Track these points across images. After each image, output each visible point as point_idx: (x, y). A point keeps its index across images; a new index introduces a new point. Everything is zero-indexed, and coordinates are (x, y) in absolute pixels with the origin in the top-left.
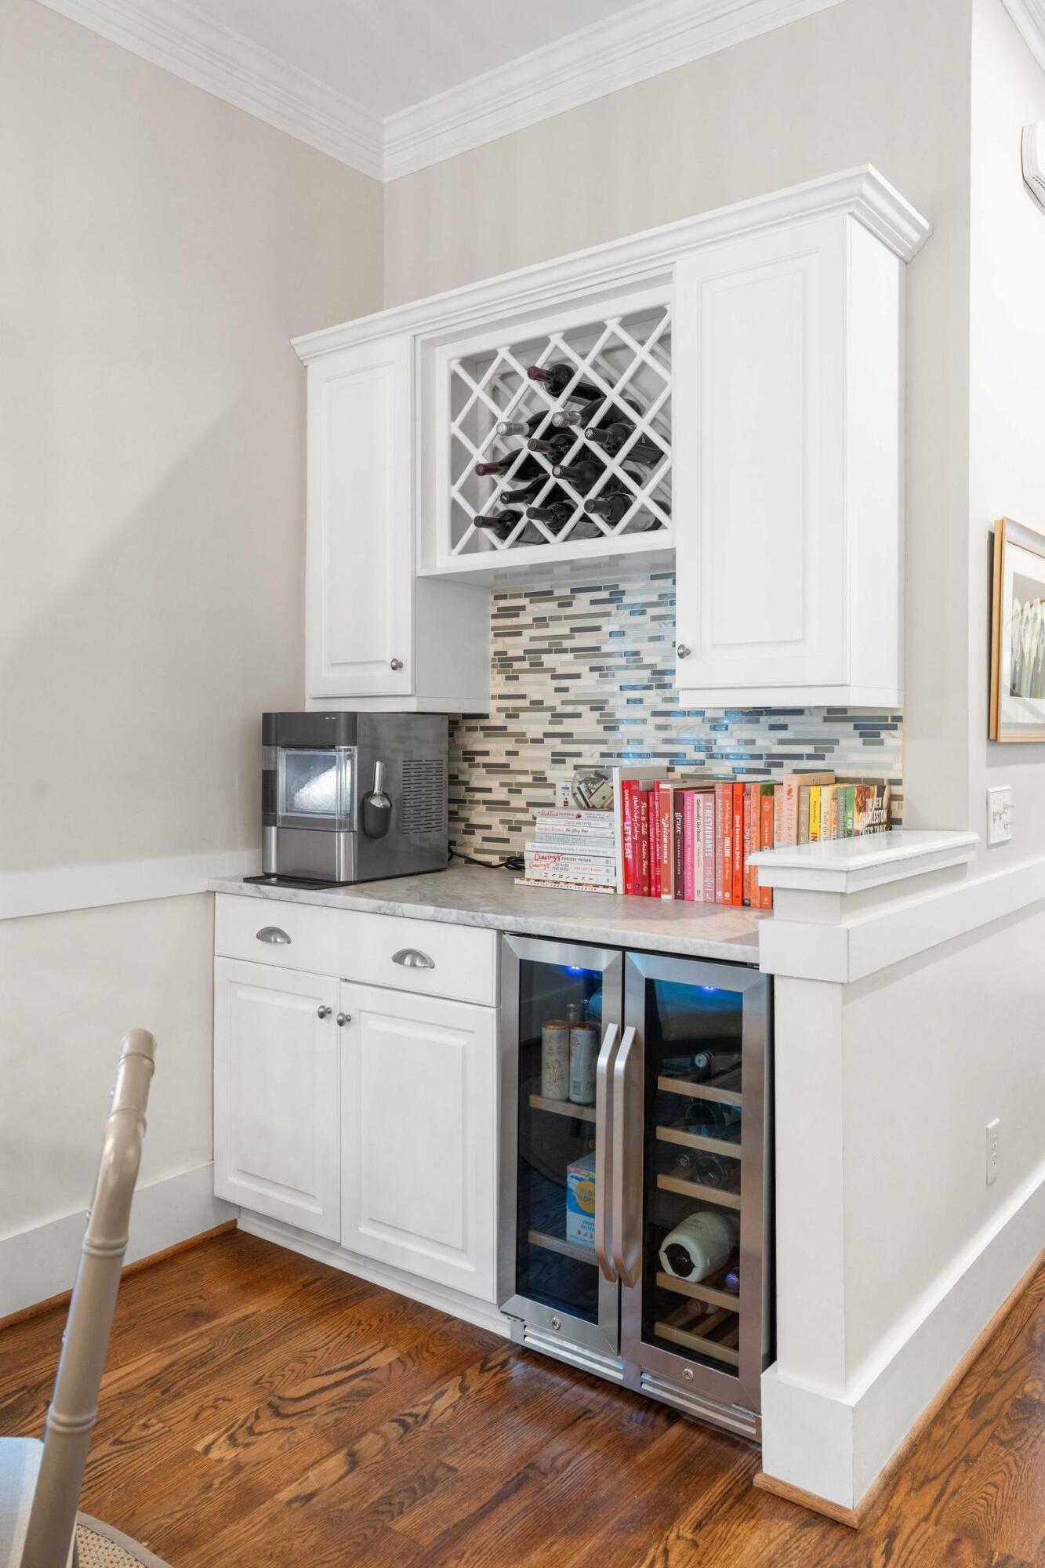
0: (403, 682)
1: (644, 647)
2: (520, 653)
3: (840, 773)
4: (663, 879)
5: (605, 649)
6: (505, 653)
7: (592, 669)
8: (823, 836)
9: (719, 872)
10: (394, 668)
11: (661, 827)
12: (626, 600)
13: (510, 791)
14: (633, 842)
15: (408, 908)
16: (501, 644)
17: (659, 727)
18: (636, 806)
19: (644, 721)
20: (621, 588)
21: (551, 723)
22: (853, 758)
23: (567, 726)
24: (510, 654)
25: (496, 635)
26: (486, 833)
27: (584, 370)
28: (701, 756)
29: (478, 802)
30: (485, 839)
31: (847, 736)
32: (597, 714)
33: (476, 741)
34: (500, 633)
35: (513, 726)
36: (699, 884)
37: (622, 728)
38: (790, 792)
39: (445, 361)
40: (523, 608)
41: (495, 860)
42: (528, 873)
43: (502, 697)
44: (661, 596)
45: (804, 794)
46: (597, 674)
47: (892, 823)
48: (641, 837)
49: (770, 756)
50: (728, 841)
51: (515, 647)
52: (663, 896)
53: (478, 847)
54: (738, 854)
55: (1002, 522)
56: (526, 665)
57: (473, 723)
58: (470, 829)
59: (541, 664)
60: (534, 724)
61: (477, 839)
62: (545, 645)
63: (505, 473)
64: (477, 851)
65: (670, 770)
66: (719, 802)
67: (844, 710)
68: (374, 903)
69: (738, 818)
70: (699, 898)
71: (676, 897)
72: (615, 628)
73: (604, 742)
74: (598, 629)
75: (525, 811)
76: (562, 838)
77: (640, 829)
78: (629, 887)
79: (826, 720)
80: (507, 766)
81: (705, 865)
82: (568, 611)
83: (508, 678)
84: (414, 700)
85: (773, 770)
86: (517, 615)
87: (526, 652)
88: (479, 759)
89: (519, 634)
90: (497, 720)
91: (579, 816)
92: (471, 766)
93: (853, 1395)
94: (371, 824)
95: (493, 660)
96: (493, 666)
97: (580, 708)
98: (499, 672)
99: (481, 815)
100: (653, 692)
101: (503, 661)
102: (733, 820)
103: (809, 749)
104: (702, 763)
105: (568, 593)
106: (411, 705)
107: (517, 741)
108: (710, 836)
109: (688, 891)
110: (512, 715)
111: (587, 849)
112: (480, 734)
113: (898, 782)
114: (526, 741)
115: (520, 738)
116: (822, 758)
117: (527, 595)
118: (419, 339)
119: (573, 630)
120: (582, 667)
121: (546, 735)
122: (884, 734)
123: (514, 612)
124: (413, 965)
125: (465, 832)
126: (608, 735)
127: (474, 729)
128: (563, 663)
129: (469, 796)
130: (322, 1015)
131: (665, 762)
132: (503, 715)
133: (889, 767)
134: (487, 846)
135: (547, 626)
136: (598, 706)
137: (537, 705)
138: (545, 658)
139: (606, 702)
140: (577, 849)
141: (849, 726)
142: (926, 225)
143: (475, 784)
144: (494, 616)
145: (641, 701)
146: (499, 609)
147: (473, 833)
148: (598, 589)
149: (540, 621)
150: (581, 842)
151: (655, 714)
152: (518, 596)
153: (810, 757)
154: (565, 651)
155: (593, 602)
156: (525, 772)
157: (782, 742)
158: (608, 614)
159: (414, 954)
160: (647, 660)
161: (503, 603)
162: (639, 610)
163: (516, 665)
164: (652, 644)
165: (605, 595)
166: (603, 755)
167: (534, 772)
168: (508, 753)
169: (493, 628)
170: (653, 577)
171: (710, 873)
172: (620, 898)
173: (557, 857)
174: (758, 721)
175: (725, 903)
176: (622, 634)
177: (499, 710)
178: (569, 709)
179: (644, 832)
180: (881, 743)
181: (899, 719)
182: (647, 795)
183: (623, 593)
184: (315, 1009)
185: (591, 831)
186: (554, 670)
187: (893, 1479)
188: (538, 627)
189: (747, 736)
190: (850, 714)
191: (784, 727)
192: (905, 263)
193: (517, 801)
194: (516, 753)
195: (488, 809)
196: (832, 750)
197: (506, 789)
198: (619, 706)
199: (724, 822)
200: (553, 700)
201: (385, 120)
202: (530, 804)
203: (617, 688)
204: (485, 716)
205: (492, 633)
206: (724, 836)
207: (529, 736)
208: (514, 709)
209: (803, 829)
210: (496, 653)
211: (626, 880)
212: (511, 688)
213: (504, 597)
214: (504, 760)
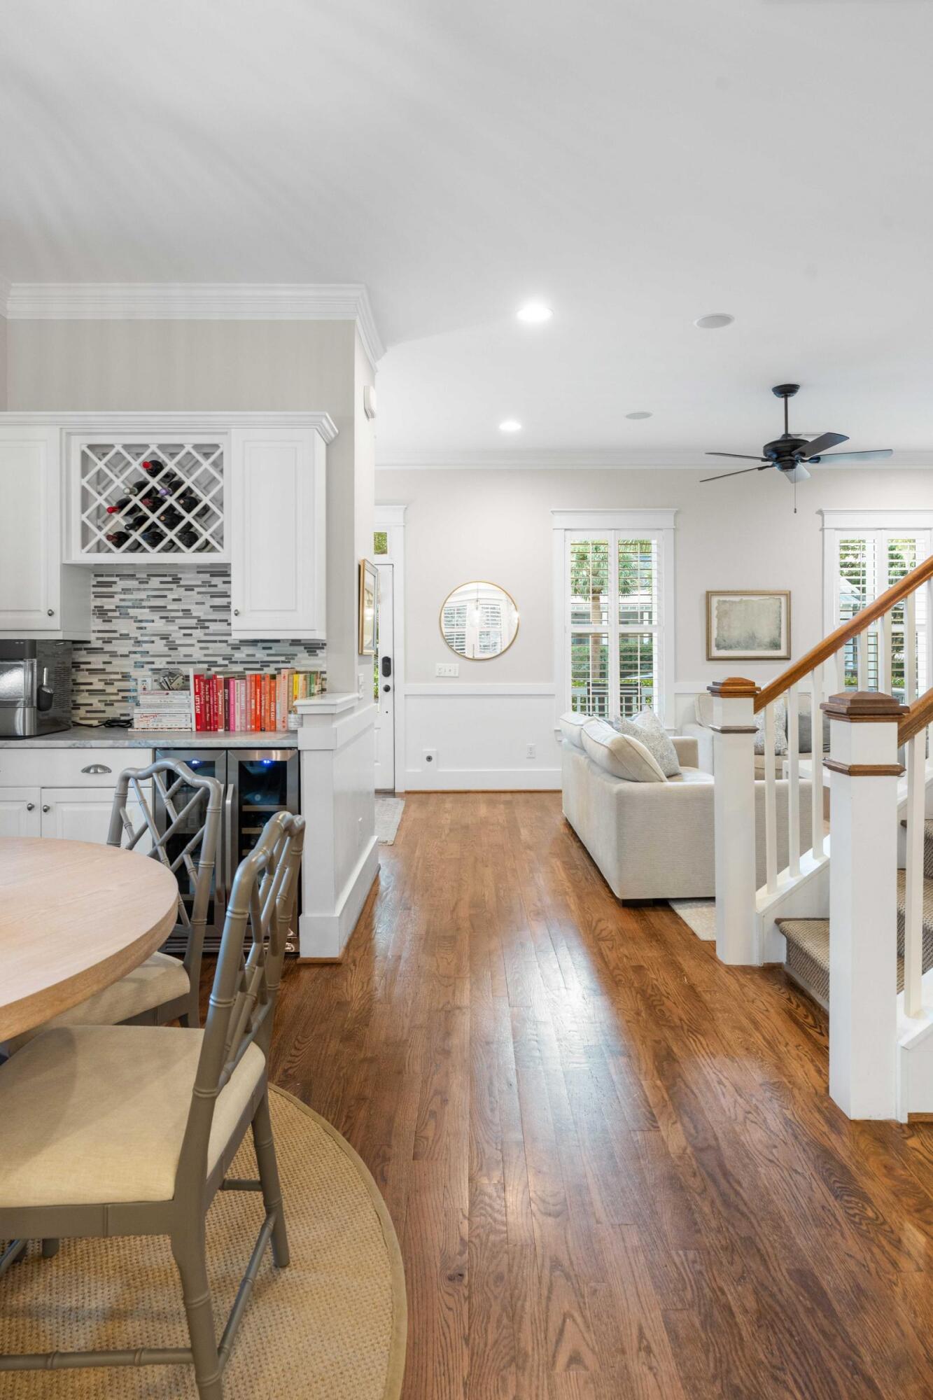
0: (55, 622)
1: (193, 607)
2: (113, 607)
3: (298, 669)
4: (219, 722)
5: (169, 607)
6: (102, 607)
7: (161, 618)
8: (299, 696)
9: (249, 716)
10: (50, 615)
11: (217, 697)
12: (182, 583)
13: (106, 684)
14: (201, 705)
15: (94, 743)
16: (99, 602)
17: (201, 648)
18: (202, 687)
19: (193, 645)
20: (179, 576)
21: (133, 646)
22: (304, 662)
23: (146, 647)
24: (106, 607)
25: (95, 597)
26: (89, 708)
27: (170, 465)
28: (226, 662)
29: (83, 691)
30: (87, 712)
31: (300, 652)
32: (164, 641)
33: (82, 656)
34: (98, 596)
35: (108, 648)
36: (238, 723)
37: (179, 648)
38: (284, 677)
39: (79, 444)
40: (115, 583)
41: (95, 723)
42: (136, 725)
43: (99, 631)
44: (203, 582)
45: (291, 678)
46: (164, 620)
47: (323, 690)
48: (205, 702)
49: (262, 662)
50: (253, 701)
51: (108, 604)
52: (219, 730)
53: (82, 716)
54: (258, 707)
55: (364, 561)
56: (117, 614)
57: (79, 646)
58: (77, 706)
59: (128, 614)
60: (122, 647)
61: (82, 712)
62: (130, 604)
63: (120, 512)
64: (81, 719)
65: (209, 670)
66: (248, 684)
67: (299, 640)
68: (69, 743)
69: (258, 690)
70: (238, 729)
71: (226, 730)
72: (176, 597)
73: (170, 656)
74: (165, 596)
75: (117, 694)
76: (159, 706)
77: (205, 698)
78: (199, 727)
79: (291, 645)
80: (104, 670)
81: (241, 713)
82: (146, 586)
83: (104, 621)
84: (61, 633)
85: (265, 668)
86: (111, 586)
87: (117, 607)
88: (83, 666)
89: (113, 597)
90: (98, 644)
91: (167, 694)
92: (77, 671)
93: (337, 914)
94: (43, 703)
95: (93, 610)
96: (94, 614)
97: (154, 638)
98: (98, 618)
99: (85, 697)
100: (198, 631)
101: (101, 612)
102: (256, 692)
103: (283, 658)
104: (226, 666)
105: (144, 576)
106: (59, 636)
107: (111, 656)
108: (243, 699)
109: (232, 727)
110: (108, 641)
111: (174, 710)
112: (84, 652)
113: (325, 673)
114: (116, 656)
115: (113, 654)
116: (289, 662)
117: (117, 576)
118: (64, 431)
119: (148, 596)
120: (156, 616)
121: (130, 652)
122: (318, 651)
123: (109, 584)
124: (96, 772)
125: (73, 709)
126: (172, 653)
127: (80, 649)
128: (141, 614)
129: (76, 688)
130: (30, 809)
131: (206, 666)
132: (101, 641)
133: (320, 666)
134: (89, 715)
135: (132, 594)
136: (165, 637)
137: (125, 636)
138: (130, 611)
139: (170, 635)
140: (167, 711)
141: (302, 648)
142: (337, 431)
143: (80, 680)
144: (94, 586)
145: (191, 635)
146: (98, 582)
147: (79, 709)
148: (165, 576)
149: (125, 591)
150: (169, 707)
151: (199, 641)
152: (112, 576)
153: (283, 662)
154: (144, 607)
155: (162, 583)
156: (117, 673)
157: (268, 655)
158: (171, 589)
159: (97, 766)
160: (194, 614)
161: (100, 579)
162: (189, 588)
163: (110, 614)
164: (198, 606)
165: (170, 579)
166: (168, 663)
167: (122, 673)
168: (104, 663)
169: (94, 593)
170: (198, 572)
171: (243, 717)
172: (194, 733)
173: (155, 715)
174: (256, 645)
175: (252, 730)
176: (180, 600)
177: (98, 639)
178: (146, 639)
179: (207, 700)
180: (317, 655)
181: (325, 644)
182: (209, 681)
183: (180, 579)
184: (25, 806)
185: (175, 701)
186: (137, 617)
187: (348, 948)
188: (125, 594)
189: (250, 652)
190: (302, 642)
191: (270, 648)
192: (327, 445)
193: (110, 689)
194: (110, 663)
195: (90, 694)
196: (294, 659)
197: (103, 683)
198: (178, 637)
199: (251, 693)
200: (135, 634)
201: (13, 285)
202: (119, 691)
203: (177, 628)
204: (89, 642)
205: (92, 596)
206: (251, 699)
207: (119, 653)
208: (108, 638)
209: (290, 694)
210: (95, 607)
211: (197, 724)
212: (107, 627)
213: (102, 576)
214: (101, 666)
